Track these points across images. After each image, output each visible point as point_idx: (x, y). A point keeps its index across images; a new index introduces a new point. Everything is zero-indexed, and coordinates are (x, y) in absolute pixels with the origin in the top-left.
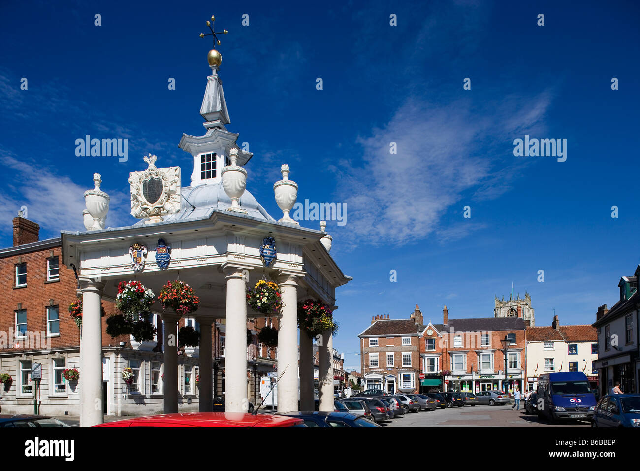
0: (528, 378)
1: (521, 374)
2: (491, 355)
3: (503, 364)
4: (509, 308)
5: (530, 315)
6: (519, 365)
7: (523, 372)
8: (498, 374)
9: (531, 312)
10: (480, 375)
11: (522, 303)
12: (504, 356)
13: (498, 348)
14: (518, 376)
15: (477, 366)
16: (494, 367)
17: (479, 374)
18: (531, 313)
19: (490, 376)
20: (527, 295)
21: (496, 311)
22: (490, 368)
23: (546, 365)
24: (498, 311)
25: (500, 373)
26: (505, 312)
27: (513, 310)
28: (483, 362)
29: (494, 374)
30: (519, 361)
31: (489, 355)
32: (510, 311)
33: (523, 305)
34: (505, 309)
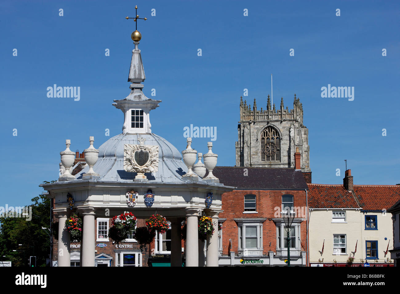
0: (310, 264)
1: (301, 257)
2: (258, 228)
3: (276, 242)
4: (265, 125)
5: (301, 141)
6: (298, 243)
7: (304, 255)
8: (269, 257)
9: (303, 133)
10: (242, 258)
11: (288, 117)
12: (278, 229)
13: (269, 216)
14: (296, 260)
15: (237, 243)
16: (262, 246)
17: (240, 255)
18: (303, 136)
19: (256, 259)
20: (296, 103)
21: (242, 128)
22: (257, 247)
23: (335, 245)
24: (246, 130)
25: (271, 255)
26: (257, 132)
27: (271, 128)
28: (246, 238)
29: (262, 257)
30: (299, 237)
31: (256, 227)
32: (267, 130)
33: (290, 120)
34: (258, 126)
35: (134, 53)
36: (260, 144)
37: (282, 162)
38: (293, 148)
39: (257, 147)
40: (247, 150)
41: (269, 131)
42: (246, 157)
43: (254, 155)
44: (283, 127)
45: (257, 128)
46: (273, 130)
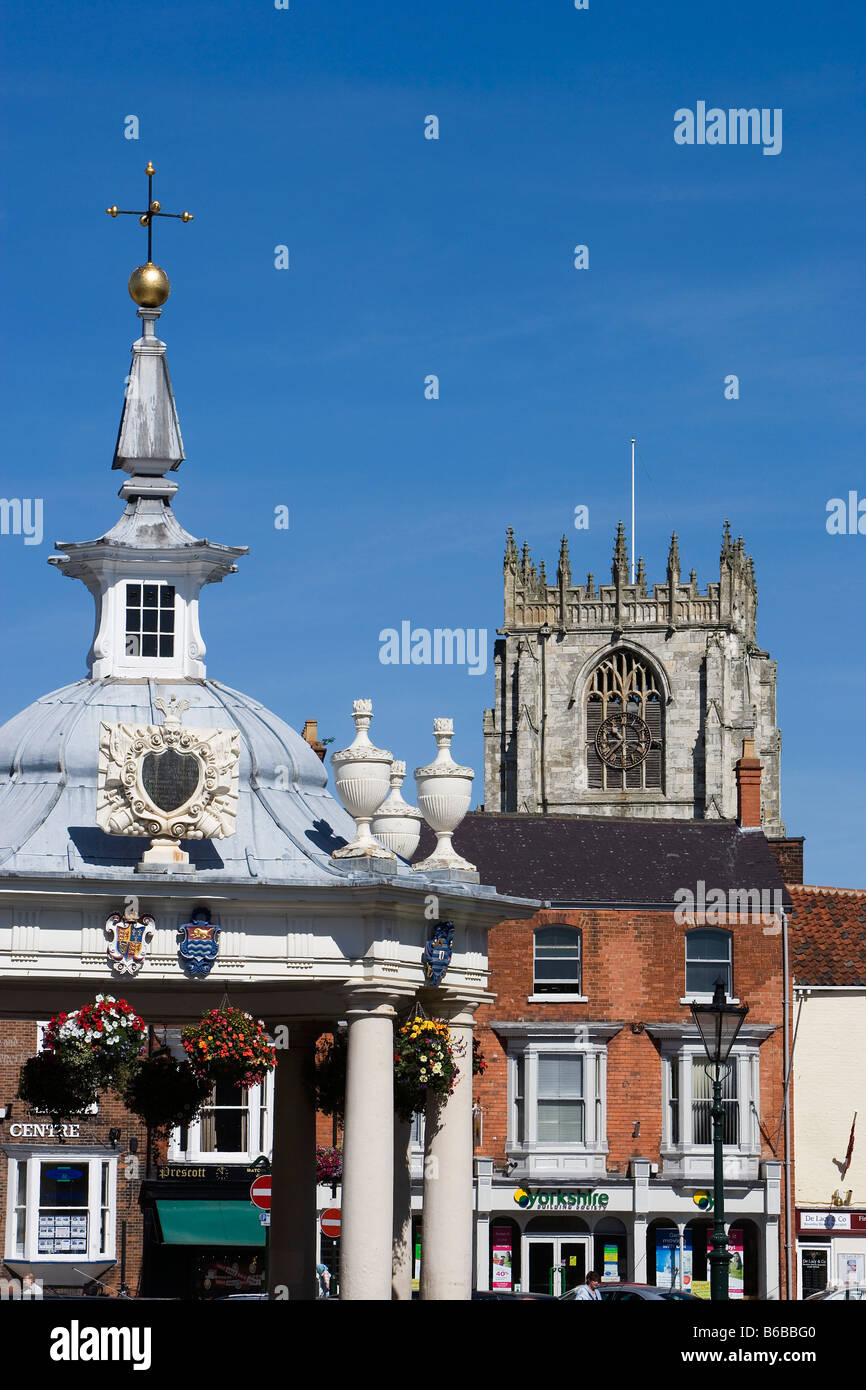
0: (798, 1213)
1: (760, 1183)
2: (589, 1063)
3: (659, 1121)
4: (604, 643)
5: (746, 707)
6: (748, 1128)
7: (774, 1174)
8: (630, 1181)
9: (755, 677)
10: (523, 1183)
11: (696, 615)
12: (666, 1066)
13: (631, 1015)
14: (741, 1195)
15: (503, 1122)
16: (603, 1136)
17: (516, 1173)
18: (757, 690)
19: (580, 1188)
20: (728, 557)
21: (511, 656)
22: (582, 1138)
24: (527, 663)
25: (641, 1172)
26: (571, 672)
27: (627, 656)
28: (541, 1102)
29: (602, 1183)
30: (752, 1103)
31: (579, 1057)
32: (614, 666)
33: (703, 627)
34: (574, 650)
35: (140, 354)
36: (581, 721)
37: (670, 796)
38: (717, 737)
39: (570, 731)
40: (530, 744)
41: (620, 670)
42: (523, 775)
43: (557, 763)
44: (675, 654)
45: (571, 657)
46: (635, 666)
